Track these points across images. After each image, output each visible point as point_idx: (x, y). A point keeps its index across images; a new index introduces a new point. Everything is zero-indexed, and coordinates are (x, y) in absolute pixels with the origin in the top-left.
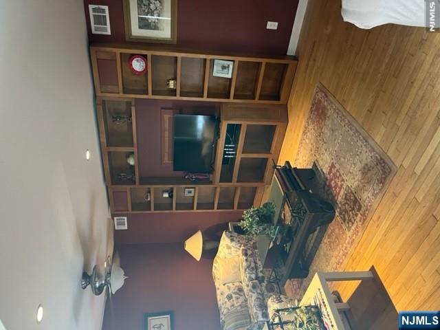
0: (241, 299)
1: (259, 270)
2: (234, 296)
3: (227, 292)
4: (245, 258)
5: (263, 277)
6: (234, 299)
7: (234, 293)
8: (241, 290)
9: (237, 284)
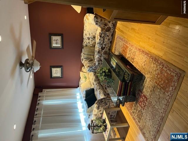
0: (94, 41)
1: (104, 44)
2: (91, 39)
3: (88, 36)
4: (99, 38)
5: (104, 48)
6: (90, 40)
7: (91, 38)
8: (94, 37)
9: (94, 34)
